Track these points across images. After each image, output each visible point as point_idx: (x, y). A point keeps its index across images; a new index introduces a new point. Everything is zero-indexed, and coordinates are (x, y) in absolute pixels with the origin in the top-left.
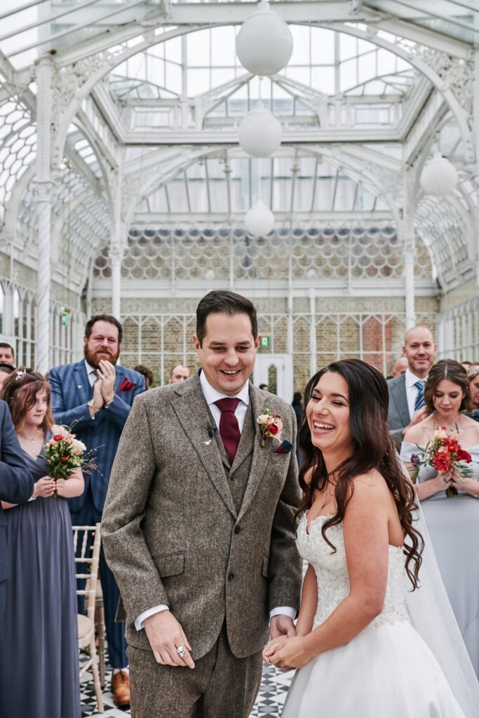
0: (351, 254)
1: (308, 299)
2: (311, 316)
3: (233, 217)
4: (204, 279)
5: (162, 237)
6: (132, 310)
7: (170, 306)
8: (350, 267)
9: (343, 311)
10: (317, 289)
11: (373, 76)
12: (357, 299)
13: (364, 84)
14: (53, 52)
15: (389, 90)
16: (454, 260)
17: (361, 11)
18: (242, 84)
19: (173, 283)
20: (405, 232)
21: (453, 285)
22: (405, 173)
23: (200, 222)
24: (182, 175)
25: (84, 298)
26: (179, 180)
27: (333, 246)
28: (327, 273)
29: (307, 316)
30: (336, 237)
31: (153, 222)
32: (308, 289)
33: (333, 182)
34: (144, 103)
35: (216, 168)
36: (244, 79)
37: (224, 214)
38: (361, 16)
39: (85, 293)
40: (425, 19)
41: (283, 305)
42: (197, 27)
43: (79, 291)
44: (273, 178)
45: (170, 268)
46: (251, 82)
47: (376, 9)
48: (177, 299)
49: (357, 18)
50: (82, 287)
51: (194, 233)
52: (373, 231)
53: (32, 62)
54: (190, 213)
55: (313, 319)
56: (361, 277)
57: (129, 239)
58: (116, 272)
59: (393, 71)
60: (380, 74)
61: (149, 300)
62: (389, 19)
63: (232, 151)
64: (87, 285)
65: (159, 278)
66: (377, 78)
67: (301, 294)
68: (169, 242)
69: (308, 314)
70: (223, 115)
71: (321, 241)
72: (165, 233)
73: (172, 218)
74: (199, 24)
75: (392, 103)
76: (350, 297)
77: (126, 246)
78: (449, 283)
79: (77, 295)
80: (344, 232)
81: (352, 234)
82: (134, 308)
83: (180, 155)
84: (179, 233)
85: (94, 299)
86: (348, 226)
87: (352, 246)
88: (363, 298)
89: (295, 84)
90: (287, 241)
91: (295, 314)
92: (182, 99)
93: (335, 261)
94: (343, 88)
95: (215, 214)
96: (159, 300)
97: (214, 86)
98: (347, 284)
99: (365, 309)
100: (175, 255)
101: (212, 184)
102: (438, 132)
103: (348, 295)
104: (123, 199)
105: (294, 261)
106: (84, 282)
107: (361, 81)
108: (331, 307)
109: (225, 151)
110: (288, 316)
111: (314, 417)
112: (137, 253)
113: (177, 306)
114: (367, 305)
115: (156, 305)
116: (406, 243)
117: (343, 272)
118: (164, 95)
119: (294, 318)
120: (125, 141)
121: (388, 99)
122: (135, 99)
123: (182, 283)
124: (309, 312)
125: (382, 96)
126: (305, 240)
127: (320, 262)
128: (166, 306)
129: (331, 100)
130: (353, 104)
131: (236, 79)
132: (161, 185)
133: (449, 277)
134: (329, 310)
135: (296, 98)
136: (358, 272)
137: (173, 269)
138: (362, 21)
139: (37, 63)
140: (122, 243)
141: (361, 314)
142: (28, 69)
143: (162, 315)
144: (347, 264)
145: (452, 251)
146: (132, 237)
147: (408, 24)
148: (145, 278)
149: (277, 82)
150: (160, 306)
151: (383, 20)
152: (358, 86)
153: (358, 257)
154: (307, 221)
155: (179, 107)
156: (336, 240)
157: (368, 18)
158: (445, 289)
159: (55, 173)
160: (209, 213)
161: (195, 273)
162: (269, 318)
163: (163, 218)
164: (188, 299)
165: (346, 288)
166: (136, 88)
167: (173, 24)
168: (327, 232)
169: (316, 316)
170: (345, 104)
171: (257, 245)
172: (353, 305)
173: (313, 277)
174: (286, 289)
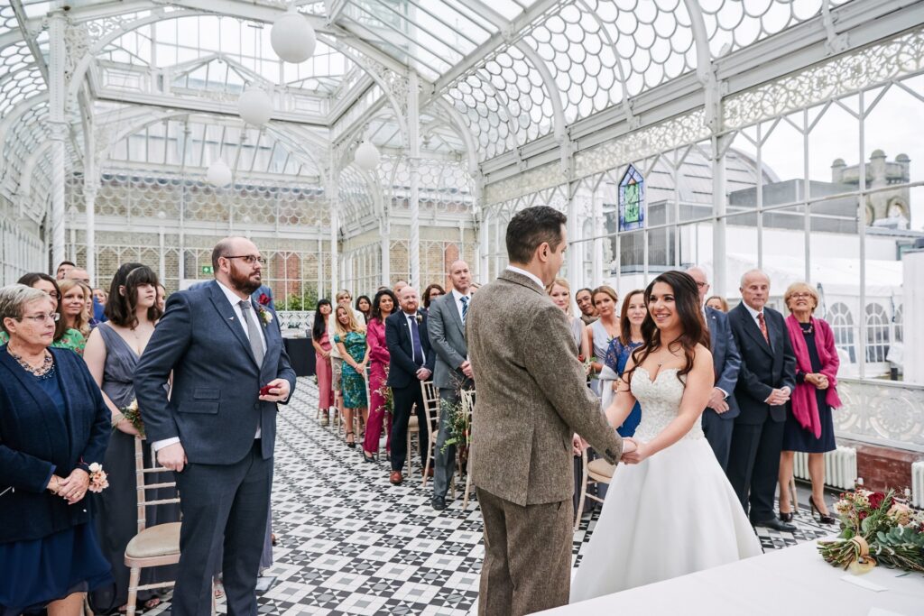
0: (278, 206)
3: (185, 169)
4: (157, 218)
5: (119, 181)
7: (125, 238)
8: (278, 216)
9: (272, 248)
10: (251, 231)
11: (311, 75)
12: (283, 240)
13: (303, 80)
14: (67, 9)
15: (321, 88)
16: (358, 216)
17: (333, 26)
18: (204, 64)
19: (129, 219)
20: (331, 192)
21: (353, 234)
22: (332, 150)
23: (155, 171)
24: (143, 132)
25: (42, 227)
26: (141, 136)
27: (265, 199)
28: (260, 219)
30: (256, 192)
31: (112, 168)
32: (244, 231)
33: (253, 150)
34: (115, 65)
35: (175, 129)
36: (206, 60)
37: (178, 166)
38: (332, 31)
39: (43, 224)
40: (379, 42)
42: (202, 13)
43: (39, 221)
44: (204, 142)
45: (125, 207)
46: (211, 64)
47: (343, 28)
48: (132, 233)
49: (328, 31)
50: (41, 218)
51: (150, 180)
52: (286, 190)
53: (45, 14)
54: (147, 163)
56: (285, 224)
57: (102, 181)
58: (90, 207)
59: (327, 74)
60: (316, 74)
62: (352, 37)
63: (193, 116)
64: (45, 218)
65: (116, 215)
66: (314, 77)
68: (126, 186)
70: (184, 86)
71: (256, 195)
72: (123, 178)
73: (130, 166)
74: (204, 11)
75: (322, 98)
76: (277, 239)
77: (99, 186)
78: (350, 232)
79: (37, 224)
80: (274, 189)
81: (280, 191)
83: (150, 114)
84: (136, 179)
85: (49, 230)
86: (278, 185)
87: (279, 200)
88: (287, 239)
89: (247, 71)
90: (229, 193)
92: (152, 68)
93: (266, 211)
94: (286, 80)
95: (169, 165)
96: (116, 233)
97: (180, 61)
98: (276, 229)
99: (289, 248)
100: (131, 198)
101: (151, 141)
102: (368, 124)
103: (275, 237)
104: (96, 145)
105: (234, 208)
106: (43, 214)
107: (301, 78)
108: (263, 245)
109: (188, 116)
111: (656, 313)
112: (109, 193)
113: (132, 239)
114: (290, 245)
116: (332, 201)
117: (272, 219)
118: (136, 62)
120: (99, 95)
121: (319, 94)
122: (108, 61)
123: (137, 220)
125: (315, 91)
126: (244, 193)
127: (254, 210)
128: (122, 238)
129: (277, 88)
130: (294, 94)
131: (199, 59)
132: (124, 138)
133: (351, 227)
135: (247, 81)
136: (283, 220)
137: (129, 208)
138: (333, 34)
139: (49, 15)
140: (95, 183)
141: (285, 252)
142: (40, 18)
143: (119, 246)
144: (276, 213)
145: (357, 210)
146: (105, 180)
147: (365, 44)
148: (102, 214)
149: (233, 67)
150: (116, 238)
151: (348, 37)
152: (299, 81)
153: (283, 209)
154: (246, 178)
155: (149, 74)
156: (268, 195)
157: (338, 34)
158: (347, 236)
159: (69, 116)
160: (165, 164)
161: (149, 213)
163: (122, 165)
164: (142, 233)
165: (275, 231)
166: (110, 51)
167: (182, 6)
168: (261, 189)
170: (287, 93)
171: (204, 194)
172: (281, 244)
173: (248, 222)
174: (227, 230)
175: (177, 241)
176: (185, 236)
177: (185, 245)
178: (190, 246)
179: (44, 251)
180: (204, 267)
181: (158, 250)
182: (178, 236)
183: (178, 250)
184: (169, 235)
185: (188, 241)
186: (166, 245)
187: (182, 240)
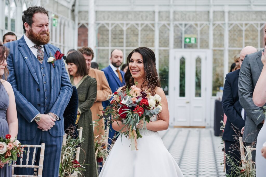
1: (223, 12)
2: (225, 24)
6: (104, 19)
7: (130, 16)
9: (247, 20)
10: (229, 5)
12: (257, 12)
25: (73, 11)
29: (223, 24)
32: (223, 5)
39: (74, 8)
41: (206, 17)
43: (70, 6)
48: (135, 12)
50: (72, 3)
55: (227, 26)
61: (116, 12)
64: (75, 3)
67: (218, 9)
69: (223, 22)
76: (252, 11)
79: (68, 9)
82: (106, 18)
85: (80, 12)
88: (261, 12)
91: (215, 22)
96: (123, 13)
98: (250, 2)
99: (263, 19)
103: (250, 10)
108: (239, 18)
110: (209, 24)
111: (132, 68)
113: (135, 16)
114: (264, 17)
115: (121, 16)
119: (214, 24)
124: (224, 20)
128: (127, 16)
134: (238, 20)
141: (259, 23)
143: (125, 22)
150: (123, 17)
162: (196, 25)
164: (142, 12)
165: (250, 5)
169: (228, 24)
172: (254, 16)
174: (208, 5)
175: (168, 17)
176: (175, 12)
177: (175, 20)
178: (178, 20)
179: (74, 29)
180: (186, 38)
181: (153, 25)
182: (169, 12)
183: (169, 24)
184: (162, 12)
185: (177, 16)
186: (159, 20)
187: (172, 16)
